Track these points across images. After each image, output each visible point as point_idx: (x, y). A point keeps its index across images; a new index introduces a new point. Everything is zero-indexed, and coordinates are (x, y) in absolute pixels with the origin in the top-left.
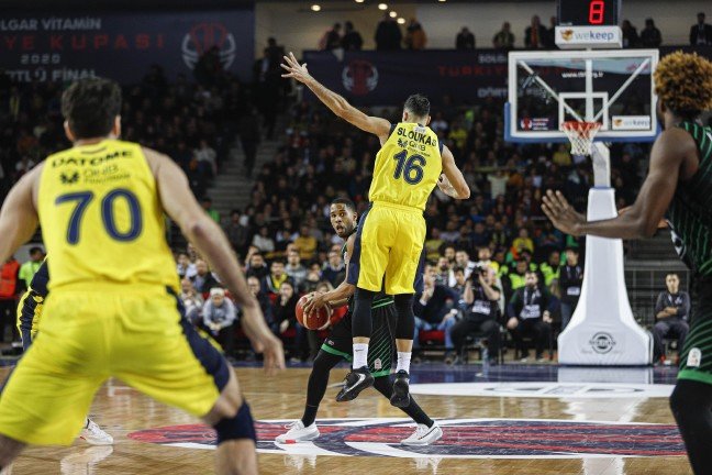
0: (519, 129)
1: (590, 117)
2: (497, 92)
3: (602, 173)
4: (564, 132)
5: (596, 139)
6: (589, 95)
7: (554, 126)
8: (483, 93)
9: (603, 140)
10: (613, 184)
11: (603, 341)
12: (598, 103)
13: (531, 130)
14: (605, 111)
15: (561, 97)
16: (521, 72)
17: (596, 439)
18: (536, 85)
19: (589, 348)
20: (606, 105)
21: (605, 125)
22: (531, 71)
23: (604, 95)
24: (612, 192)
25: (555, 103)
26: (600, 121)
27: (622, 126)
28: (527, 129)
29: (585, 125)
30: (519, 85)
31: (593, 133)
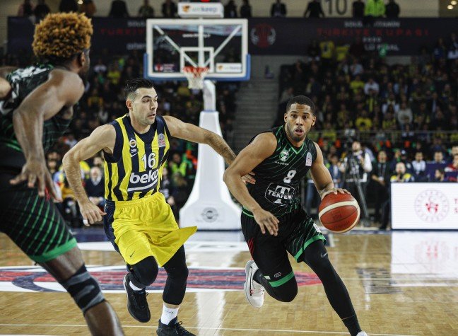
0: (154, 71)
1: (202, 64)
2: (140, 46)
3: (210, 101)
4: (184, 73)
5: (206, 79)
6: (201, 49)
7: (177, 69)
8: (130, 46)
9: (211, 79)
10: (218, 108)
11: (210, 214)
12: (207, 54)
13: (162, 72)
14: (211, 60)
15: (182, 50)
16: (155, 33)
17: (204, 279)
18: (165, 42)
19: (200, 218)
20: (213, 55)
21: (212, 69)
22: (162, 32)
23: (211, 49)
24: (216, 114)
25: (178, 54)
26: (208, 66)
27: (223, 70)
28: (159, 71)
29: (198, 69)
30: (154, 42)
31: (204, 75)
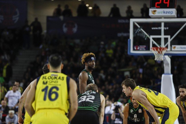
0: (134, 50)
1: (163, 45)
2: (125, 35)
3: (168, 68)
4: (152, 51)
5: (165, 54)
6: (163, 36)
7: (148, 49)
8: (119, 35)
9: (168, 54)
10: (172, 72)
12: (166, 40)
13: (139, 50)
14: (169, 43)
15: (151, 37)
16: (135, 27)
18: (141, 32)
20: (170, 40)
21: (169, 49)
22: (139, 26)
23: (169, 37)
24: (171, 76)
25: (149, 40)
26: (167, 47)
27: (176, 49)
28: (137, 50)
29: (160, 49)
30: (134, 32)
31: (164, 52)
